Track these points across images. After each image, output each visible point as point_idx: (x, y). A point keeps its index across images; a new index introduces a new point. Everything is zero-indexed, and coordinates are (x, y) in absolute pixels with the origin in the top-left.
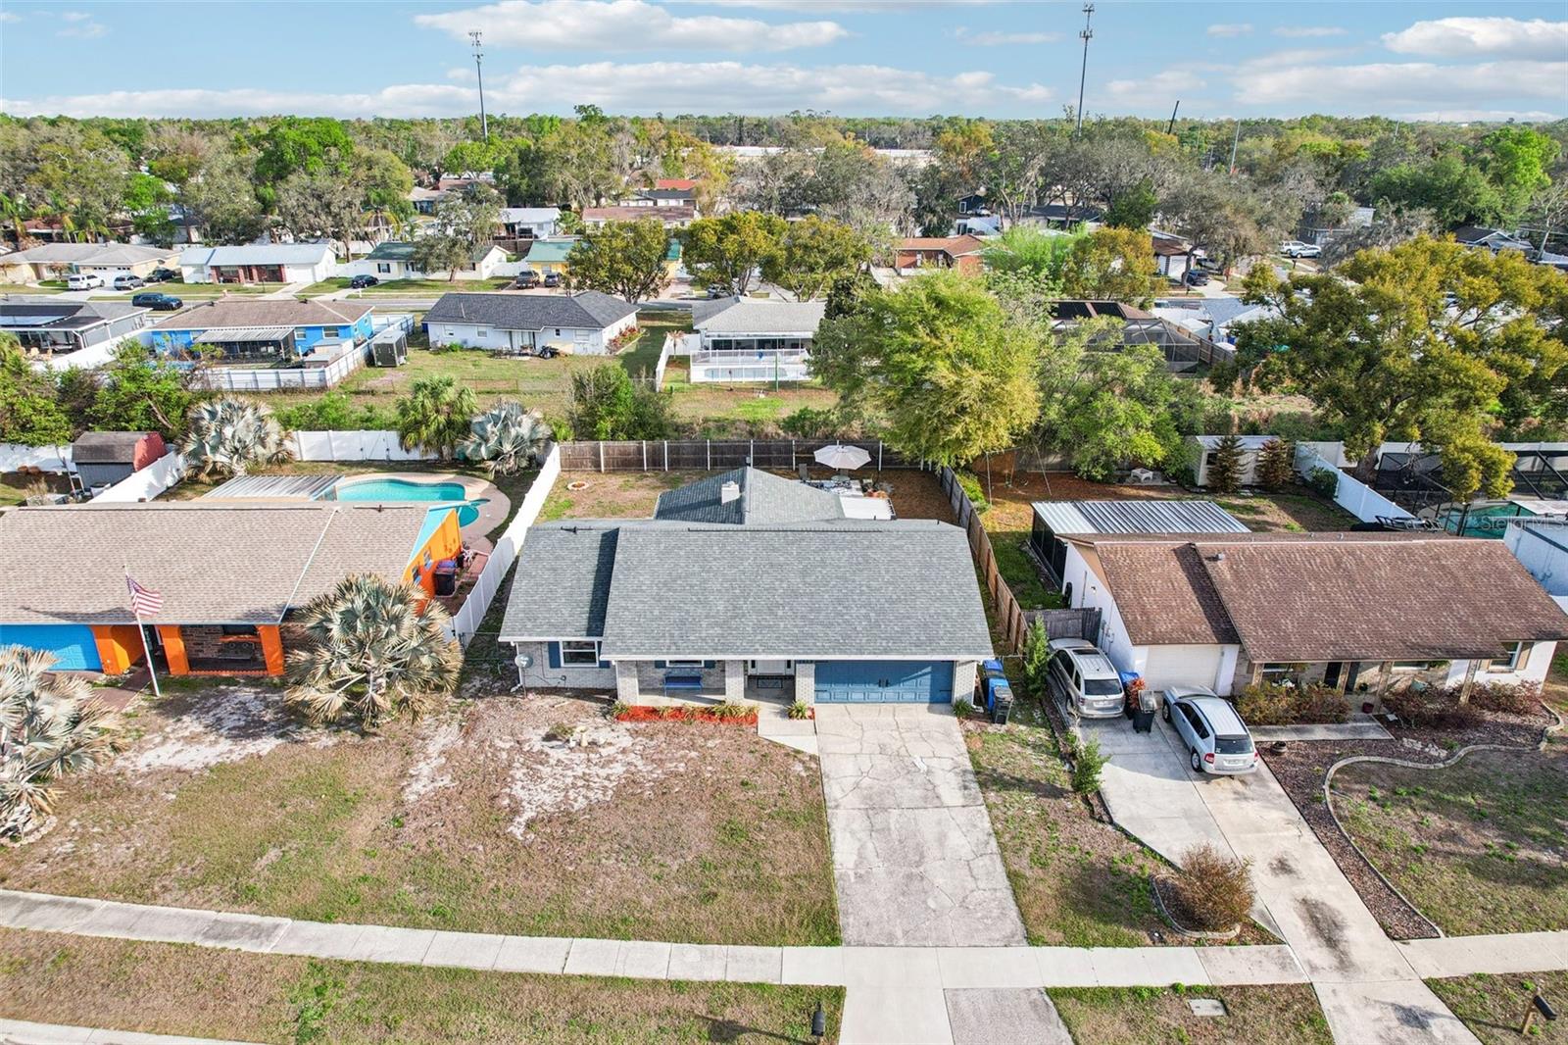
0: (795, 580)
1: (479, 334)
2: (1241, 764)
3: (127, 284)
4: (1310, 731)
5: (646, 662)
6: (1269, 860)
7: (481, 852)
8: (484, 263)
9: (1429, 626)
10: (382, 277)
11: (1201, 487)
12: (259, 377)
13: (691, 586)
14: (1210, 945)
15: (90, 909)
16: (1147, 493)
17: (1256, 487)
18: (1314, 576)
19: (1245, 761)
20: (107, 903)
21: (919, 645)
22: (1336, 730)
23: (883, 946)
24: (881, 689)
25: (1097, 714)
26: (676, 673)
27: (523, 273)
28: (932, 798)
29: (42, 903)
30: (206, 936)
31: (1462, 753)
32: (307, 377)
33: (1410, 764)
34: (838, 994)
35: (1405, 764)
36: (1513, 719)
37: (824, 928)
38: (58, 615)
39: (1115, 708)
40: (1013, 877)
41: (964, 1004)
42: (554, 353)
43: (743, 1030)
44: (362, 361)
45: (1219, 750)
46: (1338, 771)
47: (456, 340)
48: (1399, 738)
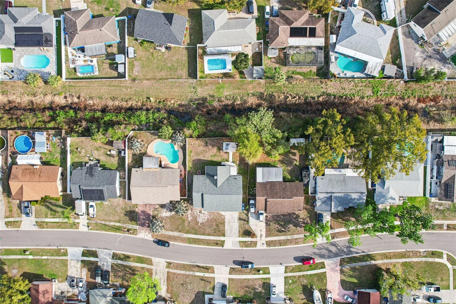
6: (260, 230)
23: (228, 237)
34: (225, 241)
37: (224, 235)
40: (239, 230)
41: (233, 242)
42: (170, 48)
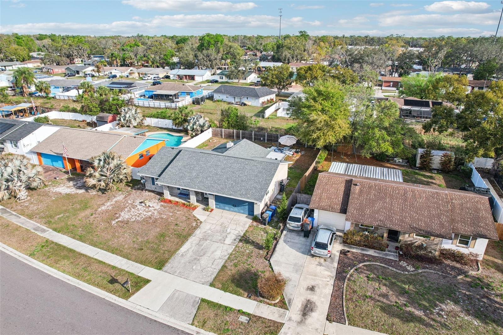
0: (219, 171)
1: (227, 97)
2: (322, 253)
3: (156, 79)
4: (367, 251)
5: (175, 188)
6: (309, 285)
7: (103, 225)
8: (249, 78)
9: (425, 222)
10: (220, 80)
11: (417, 167)
12: (161, 104)
13: (191, 168)
14: (264, 303)
15: (20, 218)
16: (394, 166)
17: (441, 170)
18: (391, 197)
19: (324, 252)
20: (24, 218)
21: (241, 195)
22: (378, 253)
23: (171, 274)
24: (233, 207)
25: (291, 228)
26: (183, 192)
27: (258, 81)
28: (223, 241)
29: (14, 215)
30: (34, 229)
31: (420, 271)
32: (172, 105)
33: (395, 270)
34: (148, 282)
35: (393, 269)
36: (458, 265)
37: (160, 265)
38: (55, 153)
39: (299, 228)
41: (177, 294)
42: (245, 105)
43: (118, 282)
44: (191, 102)
45: (315, 246)
46: (364, 265)
47: (220, 98)
48: (400, 261)
